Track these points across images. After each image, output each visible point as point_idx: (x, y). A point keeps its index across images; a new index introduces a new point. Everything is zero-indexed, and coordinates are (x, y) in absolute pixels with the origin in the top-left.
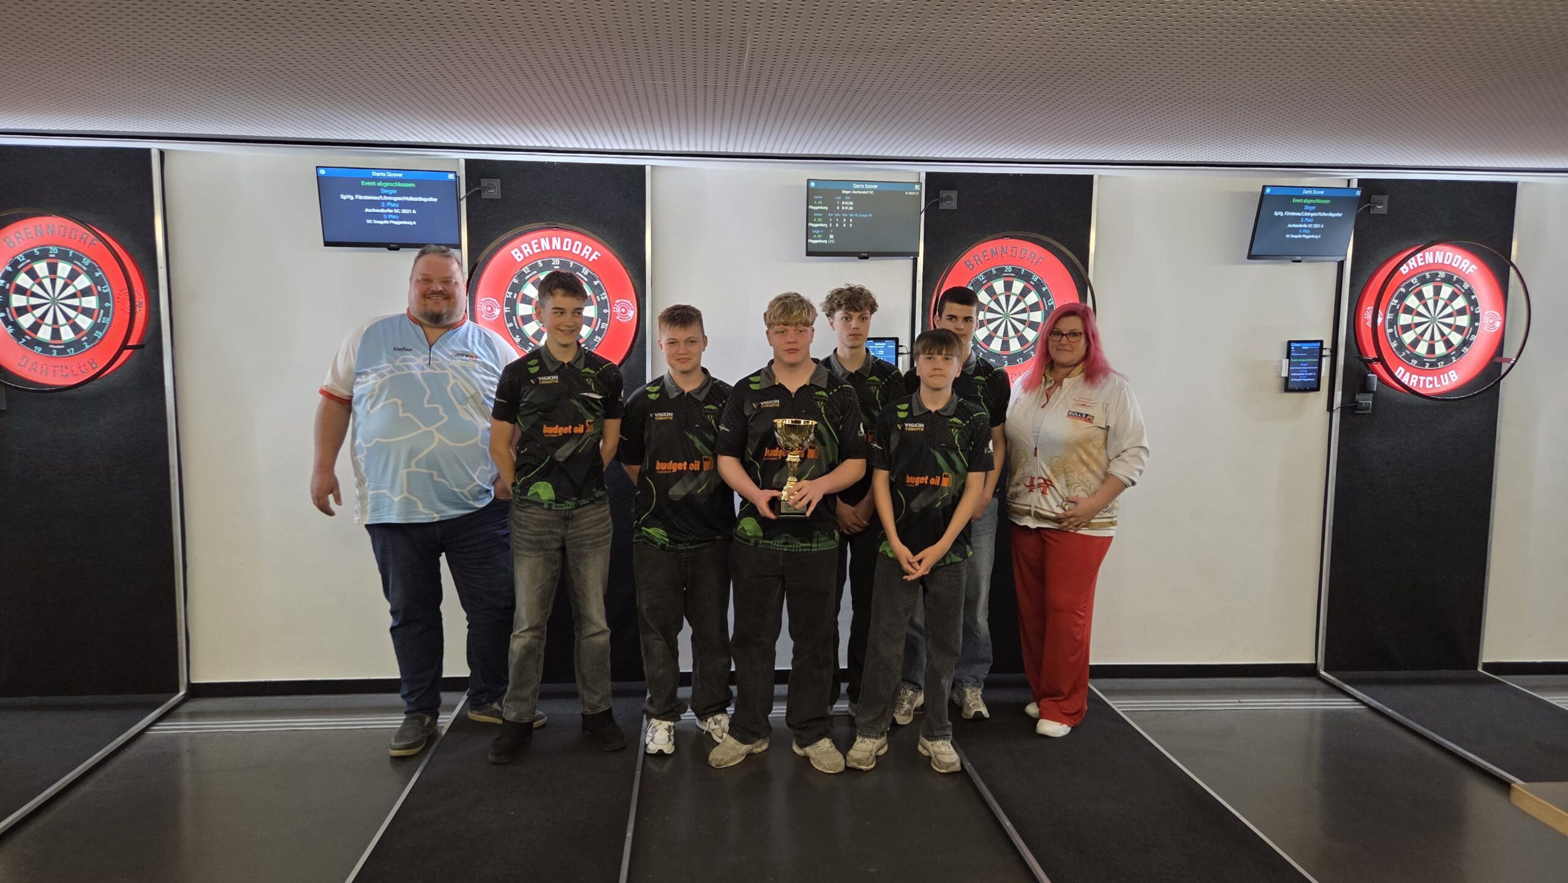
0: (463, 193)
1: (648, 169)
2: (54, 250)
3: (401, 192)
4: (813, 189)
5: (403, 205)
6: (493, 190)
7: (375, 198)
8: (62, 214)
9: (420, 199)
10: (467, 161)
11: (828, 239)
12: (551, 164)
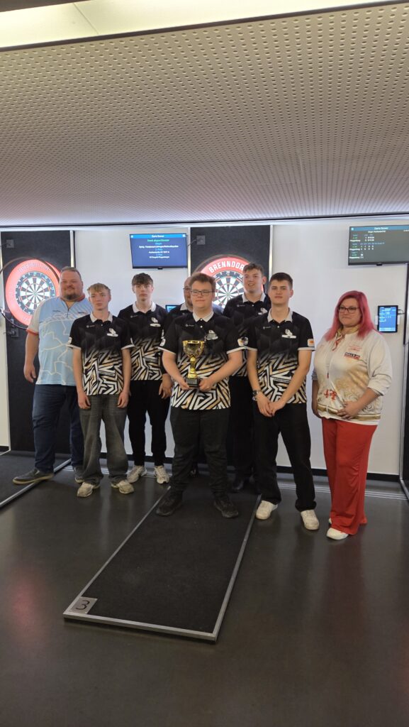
0: (189, 242)
1: (271, 227)
2: (35, 273)
3: (164, 244)
4: (353, 231)
5: (164, 249)
6: (202, 240)
7: (153, 247)
8: (38, 259)
9: (171, 246)
10: (191, 228)
11: (359, 256)
12: (227, 227)
